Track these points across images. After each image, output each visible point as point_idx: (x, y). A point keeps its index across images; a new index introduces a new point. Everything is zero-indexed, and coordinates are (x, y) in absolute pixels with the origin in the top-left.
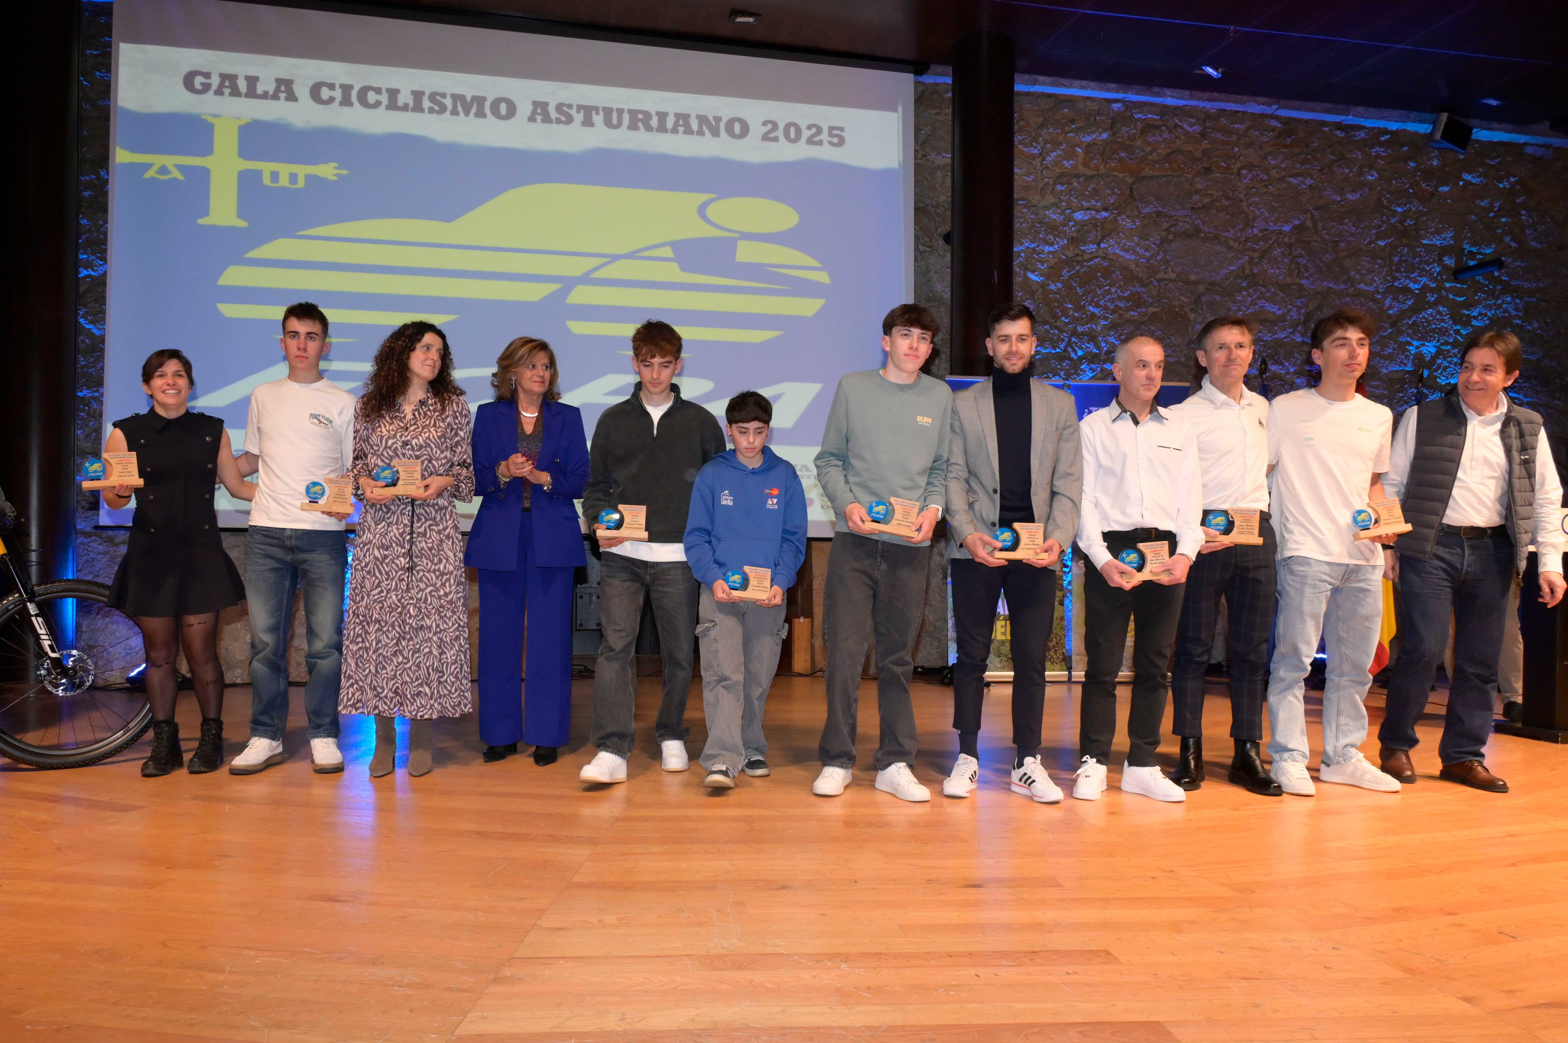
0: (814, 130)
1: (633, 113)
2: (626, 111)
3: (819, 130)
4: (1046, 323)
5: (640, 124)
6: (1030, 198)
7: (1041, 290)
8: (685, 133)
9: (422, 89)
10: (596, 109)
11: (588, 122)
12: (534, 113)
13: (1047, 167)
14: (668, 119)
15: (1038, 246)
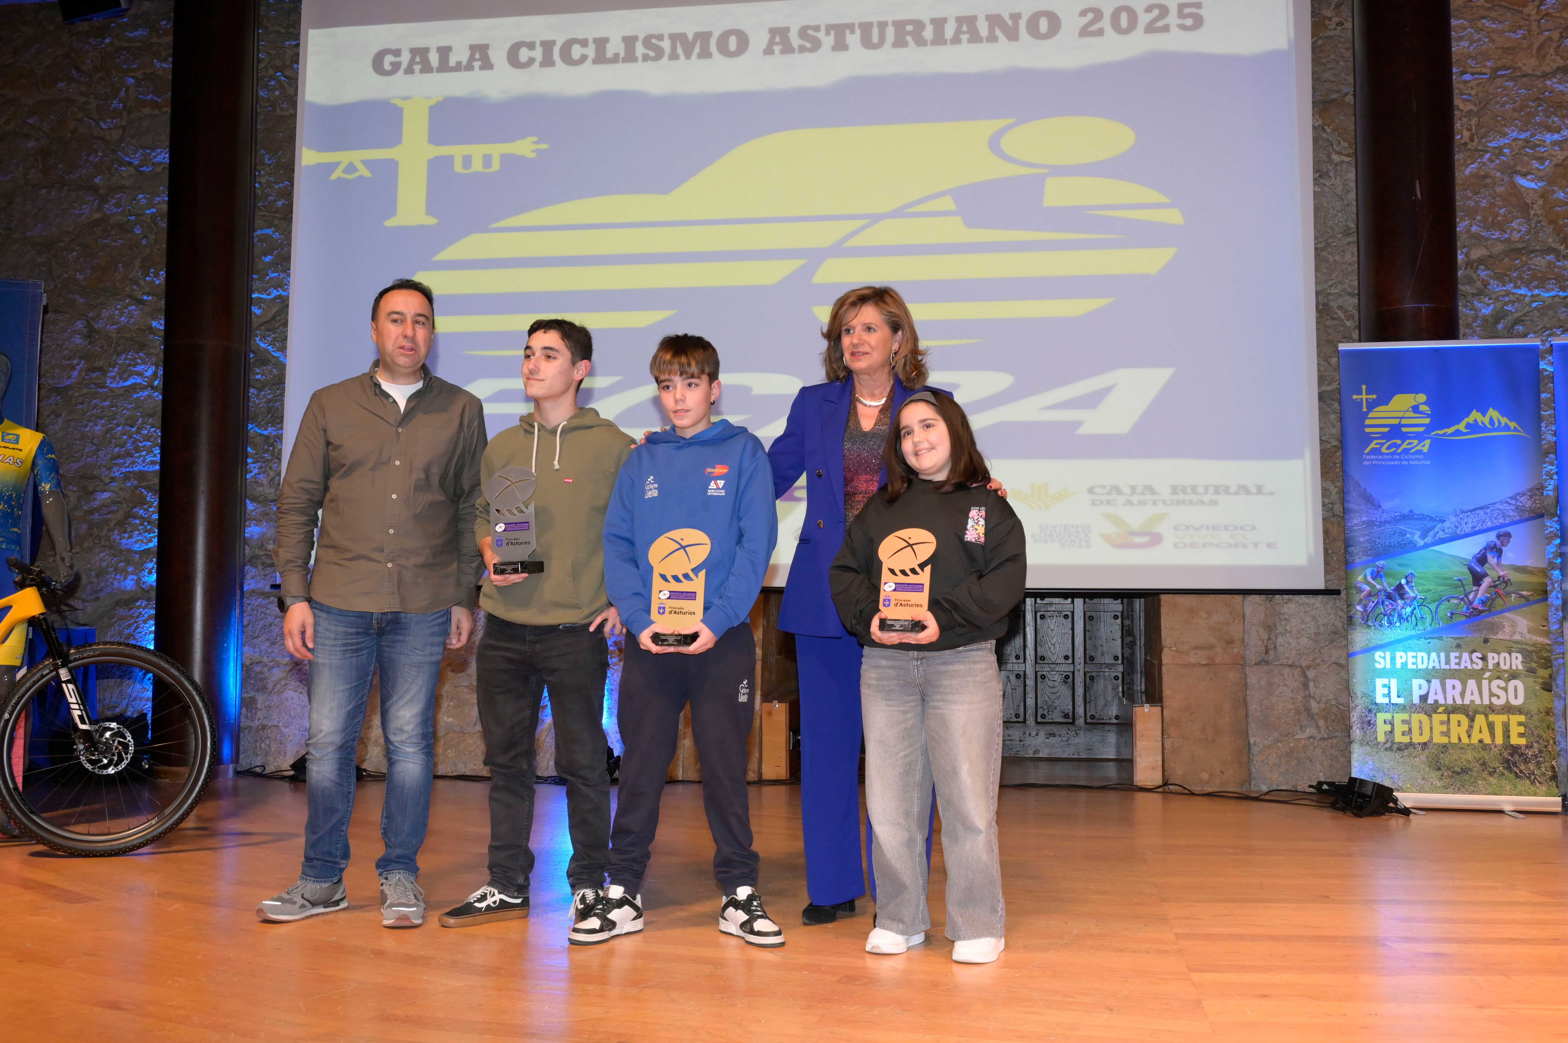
0: (1156, 12)
1: (899, 25)
2: (890, 24)
3: (1164, 11)
4: (1552, 250)
5: (909, 38)
6: (1520, 64)
7: (1540, 202)
8: (970, 41)
9: (636, 34)
10: (851, 27)
11: (840, 46)
12: (771, 43)
13: (1547, 15)
14: (946, 25)
15: (1533, 136)
